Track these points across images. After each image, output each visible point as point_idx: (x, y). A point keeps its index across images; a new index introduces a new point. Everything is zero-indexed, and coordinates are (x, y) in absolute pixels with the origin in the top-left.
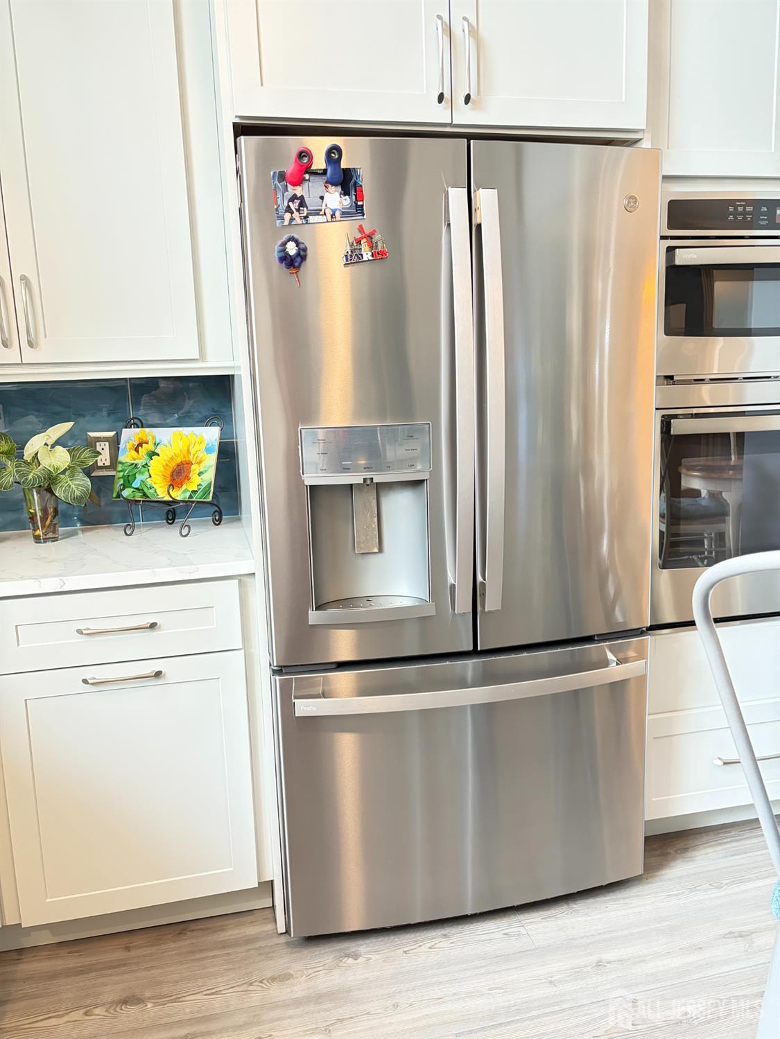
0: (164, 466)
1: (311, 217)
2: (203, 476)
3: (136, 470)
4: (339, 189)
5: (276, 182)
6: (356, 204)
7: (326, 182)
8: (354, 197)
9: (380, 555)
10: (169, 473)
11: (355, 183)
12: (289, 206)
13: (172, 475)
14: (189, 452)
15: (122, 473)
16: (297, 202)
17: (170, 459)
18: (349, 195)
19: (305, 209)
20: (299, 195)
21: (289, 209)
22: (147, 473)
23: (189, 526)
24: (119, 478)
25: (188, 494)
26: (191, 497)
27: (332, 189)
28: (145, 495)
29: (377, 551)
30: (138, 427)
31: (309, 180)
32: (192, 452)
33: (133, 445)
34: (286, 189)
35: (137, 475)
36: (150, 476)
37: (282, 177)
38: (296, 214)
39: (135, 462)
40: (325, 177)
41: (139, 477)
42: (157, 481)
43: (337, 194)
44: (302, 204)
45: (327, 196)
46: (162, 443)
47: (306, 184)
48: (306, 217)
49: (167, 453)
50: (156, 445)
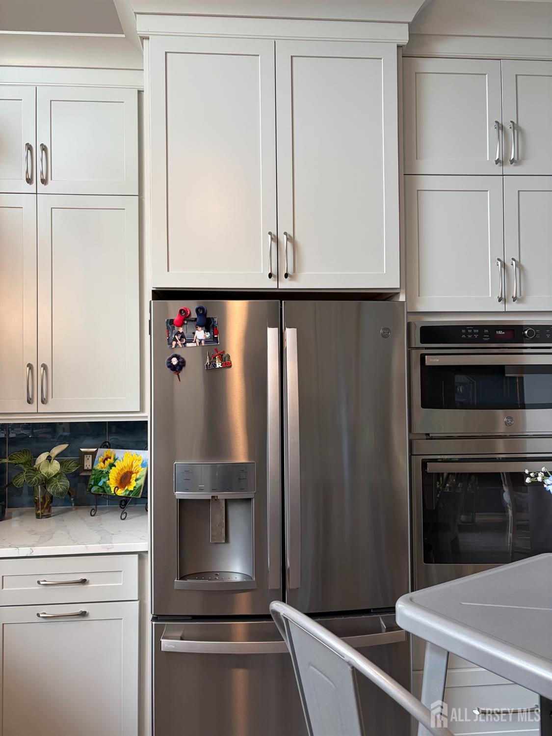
0: (117, 474)
1: (187, 344)
2: (138, 482)
3: (101, 475)
4: (204, 328)
5: (169, 325)
6: (214, 336)
7: (197, 325)
8: (212, 333)
9: (226, 545)
10: (119, 478)
11: (213, 325)
12: (175, 338)
13: (121, 480)
14: (132, 465)
15: (94, 476)
16: (180, 336)
17: (122, 469)
18: (209, 332)
19: (184, 339)
20: (181, 332)
21: (175, 339)
22: (107, 477)
23: (126, 513)
24: (92, 479)
25: (128, 493)
26: (129, 494)
27: (200, 329)
28: (104, 491)
29: (224, 542)
30: (107, 448)
31: (187, 324)
32: (134, 466)
33: (103, 459)
34: (173, 328)
35: (102, 478)
36: (109, 480)
37: (171, 322)
38: (179, 342)
39: (102, 470)
40: (196, 322)
41: (103, 480)
42: (112, 483)
43: (203, 331)
44: (183, 337)
45: (197, 332)
46: (119, 459)
47: (185, 326)
48: (185, 343)
49: (120, 465)
50: (115, 460)
